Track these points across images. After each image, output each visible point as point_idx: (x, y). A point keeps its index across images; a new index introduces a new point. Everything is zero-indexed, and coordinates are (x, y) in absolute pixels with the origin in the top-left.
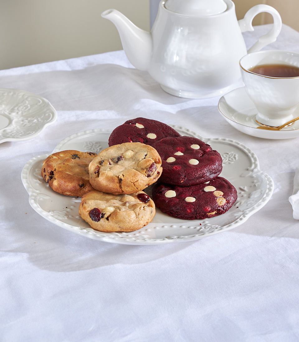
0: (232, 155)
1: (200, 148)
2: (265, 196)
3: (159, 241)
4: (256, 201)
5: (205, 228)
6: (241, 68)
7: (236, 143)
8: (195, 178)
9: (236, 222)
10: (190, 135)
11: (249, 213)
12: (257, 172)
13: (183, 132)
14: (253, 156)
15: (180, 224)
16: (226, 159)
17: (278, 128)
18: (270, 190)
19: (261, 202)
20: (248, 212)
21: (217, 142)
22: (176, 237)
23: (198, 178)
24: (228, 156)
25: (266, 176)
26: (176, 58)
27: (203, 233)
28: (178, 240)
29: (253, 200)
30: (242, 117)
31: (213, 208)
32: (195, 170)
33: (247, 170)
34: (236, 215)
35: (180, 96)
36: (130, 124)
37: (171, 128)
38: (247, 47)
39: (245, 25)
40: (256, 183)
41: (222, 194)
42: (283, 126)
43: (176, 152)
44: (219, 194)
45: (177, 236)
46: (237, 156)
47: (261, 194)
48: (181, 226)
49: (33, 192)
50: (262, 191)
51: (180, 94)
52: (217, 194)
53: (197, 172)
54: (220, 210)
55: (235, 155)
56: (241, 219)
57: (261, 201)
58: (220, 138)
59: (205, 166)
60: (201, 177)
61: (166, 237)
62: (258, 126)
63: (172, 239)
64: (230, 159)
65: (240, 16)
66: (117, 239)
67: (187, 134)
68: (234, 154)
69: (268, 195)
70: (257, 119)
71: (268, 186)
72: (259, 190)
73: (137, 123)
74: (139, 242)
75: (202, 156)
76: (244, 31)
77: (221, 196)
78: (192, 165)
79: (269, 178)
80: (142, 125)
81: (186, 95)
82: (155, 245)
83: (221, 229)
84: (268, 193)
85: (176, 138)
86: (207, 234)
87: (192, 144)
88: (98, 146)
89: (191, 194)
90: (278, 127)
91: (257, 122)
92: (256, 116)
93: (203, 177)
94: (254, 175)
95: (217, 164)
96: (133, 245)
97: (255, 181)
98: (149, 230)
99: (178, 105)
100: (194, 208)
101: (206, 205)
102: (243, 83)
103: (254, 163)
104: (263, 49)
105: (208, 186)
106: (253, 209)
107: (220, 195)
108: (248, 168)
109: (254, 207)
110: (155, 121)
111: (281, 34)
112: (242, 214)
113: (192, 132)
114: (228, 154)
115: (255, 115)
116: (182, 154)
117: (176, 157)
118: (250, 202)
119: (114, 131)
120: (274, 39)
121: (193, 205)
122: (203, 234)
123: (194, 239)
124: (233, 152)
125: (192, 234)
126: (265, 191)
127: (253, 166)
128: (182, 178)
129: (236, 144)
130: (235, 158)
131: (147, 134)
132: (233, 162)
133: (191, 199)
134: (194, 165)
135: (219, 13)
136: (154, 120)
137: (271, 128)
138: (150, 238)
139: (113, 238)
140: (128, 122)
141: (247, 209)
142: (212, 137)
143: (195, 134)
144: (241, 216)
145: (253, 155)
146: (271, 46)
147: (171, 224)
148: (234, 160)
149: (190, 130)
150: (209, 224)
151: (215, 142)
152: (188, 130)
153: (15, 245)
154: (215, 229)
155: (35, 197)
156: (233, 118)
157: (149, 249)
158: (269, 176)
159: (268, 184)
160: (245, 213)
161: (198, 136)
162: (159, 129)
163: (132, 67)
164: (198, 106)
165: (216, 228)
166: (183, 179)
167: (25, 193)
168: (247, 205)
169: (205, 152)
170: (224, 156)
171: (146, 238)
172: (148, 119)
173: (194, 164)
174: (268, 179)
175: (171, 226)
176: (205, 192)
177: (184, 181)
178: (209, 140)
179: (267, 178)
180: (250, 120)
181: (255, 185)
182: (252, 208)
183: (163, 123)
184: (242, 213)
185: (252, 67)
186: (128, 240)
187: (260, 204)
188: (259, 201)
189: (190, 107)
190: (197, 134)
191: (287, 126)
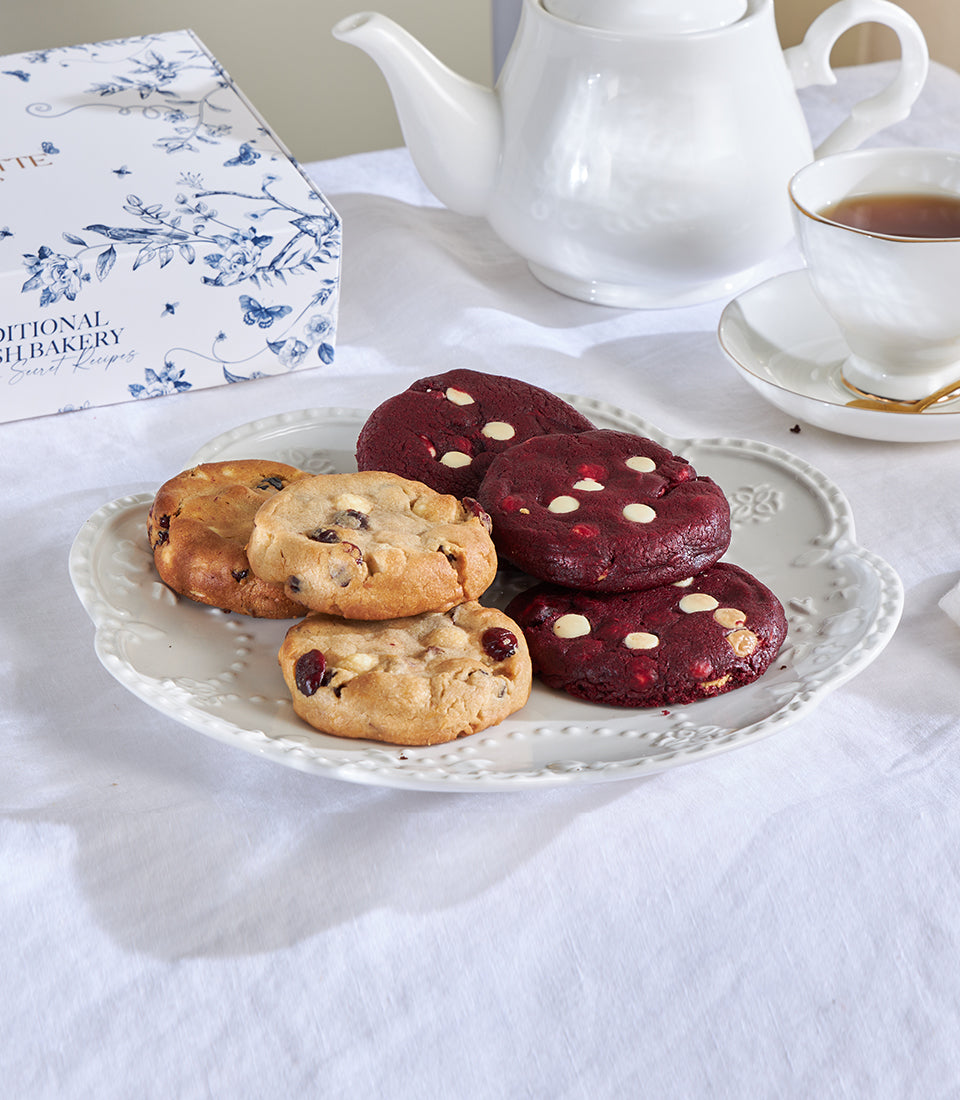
0: (766, 494)
1: (657, 468)
2: (874, 629)
3: (523, 780)
4: (844, 647)
5: (676, 735)
6: (795, 207)
7: (778, 453)
8: (644, 567)
9: (780, 718)
10: (625, 427)
11: (821, 685)
12: (847, 552)
13: (603, 419)
14: (833, 499)
15: (595, 724)
16: (746, 509)
17: (918, 406)
18: (890, 610)
19: (859, 651)
20: (818, 683)
21: (712, 450)
22: (579, 765)
23: (652, 568)
24: (751, 496)
25: (877, 564)
26: (577, 175)
27: (669, 752)
28: (586, 777)
29: (834, 644)
30: (797, 368)
31: (721, 667)
32: (645, 539)
33: (816, 543)
34: (776, 692)
35: (592, 299)
36: (429, 391)
37: (562, 402)
38: (814, 136)
39: (806, 64)
40: (846, 586)
41: (743, 617)
42: (932, 400)
43: (579, 480)
44: (731, 618)
45: (581, 760)
46: (780, 499)
47: (862, 622)
48: (596, 731)
49: (110, 616)
50: (863, 612)
51: (593, 291)
52: (724, 619)
53: (653, 548)
54: (740, 670)
55: (774, 495)
56: (795, 707)
57: (860, 646)
58: (726, 439)
59: (678, 529)
60: (664, 565)
61: (548, 767)
62: (850, 399)
63: (568, 771)
64: (758, 508)
65: (791, 35)
66: (385, 771)
67: (616, 424)
68: (770, 492)
69: (883, 626)
70: (847, 375)
71: (884, 598)
72: (854, 612)
73: (450, 386)
74: (459, 781)
75: (666, 494)
76: (802, 85)
77: (741, 625)
78: (634, 523)
79: (888, 570)
80: (469, 393)
81: (613, 295)
82: (509, 794)
83: (729, 740)
84: (884, 619)
85: (577, 437)
86: (682, 756)
87: (630, 455)
88: (322, 465)
89: (642, 624)
90: (918, 401)
91: (846, 385)
92: (844, 366)
93: (669, 563)
94: (839, 562)
95: (714, 522)
96: (439, 793)
97: (842, 580)
98: (492, 743)
99: (584, 328)
100: (658, 670)
101: (698, 658)
102: (802, 256)
103: (839, 521)
104: (864, 146)
105: (689, 593)
106: (835, 674)
107: (737, 623)
108: (819, 537)
109: (837, 668)
110: (509, 379)
111: (927, 95)
112: (799, 691)
113: (633, 419)
114: (750, 490)
115: (843, 362)
116: (599, 487)
117: (579, 495)
118: (823, 650)
119: (374, 416)
120: (902, 112)
121: (654, 659)
122: (671, 757)
123: (637, 772)
124: (767, 484)
125: (632, 756)
126: (876, 613)
127: (834, 532)
128: (602, 567)
129: (779, 460)
130: (775, 504)
131: (484, 426)
132: (767, 519)
133: (643, 641)
134: (642, 525)
135: (723, 24)
136: (505, 378)
137: (893, 405)
138: (494, 771)
139: (374, 770)
140: (420, 386)
141: (816, 672)
142: (699, 435)
143: (641, 424)
144: (795, 695)
145: (833, 493)
146: (892, 133)
147: (565, 724)
148: (771, 510)
149: (627, 412)
150: (689, 724)
151: (708, 452)
152: (618, 413)
153: (49, 793)
154: (709, 738)
155: (117, 631)
156: (768, 371)
157: (490, 807)
158: (887, 565)
159: (885, 591)
160: (809, 686)
161: (654, 432)
162: (522, 408)
163: (435, 203)
164: (653, 332)
165: (714, 736)
166: (605, 568)
167: (81, 617)
168: (815, 661)
169: (673, 484)
170: (739, 497)
171: (481, 770)
172: (487, 376)
173: (642, 521)
174: (885, 574)
175: (565, 730)
176: (685, 613)
177: (609, 577)
178: (689, 443)
179: (881, 571)
180: (823, 378)
181: (841, 595)
182: (831, 668)
183: (536, 388)
184: (797, 686)
185: (829, 203)
186: (421, 775)
187: (857, 655)
188: (855, 645)
189: (625, 334)
190: (650, 425)
191: (945, 398)
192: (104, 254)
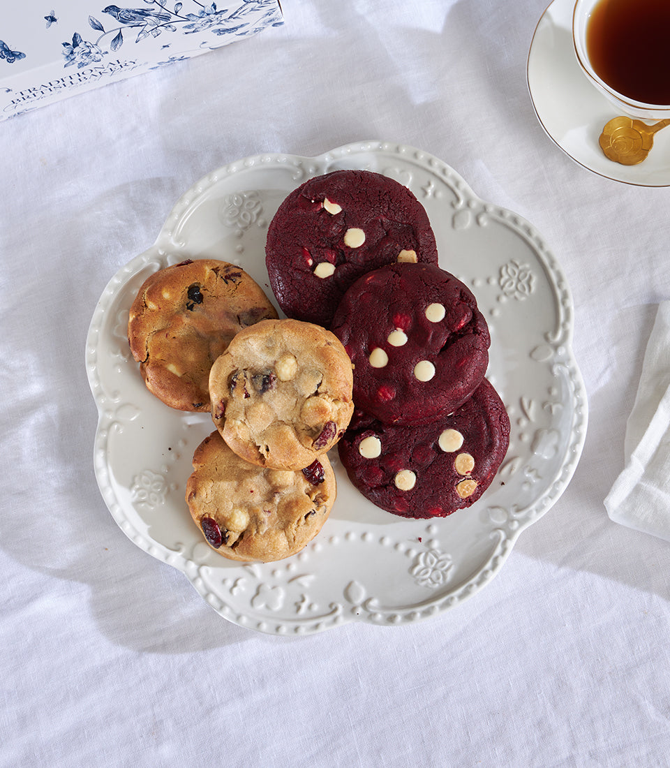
0: (526, 275)
1: (445, 316)
7: (537, 240)
14: (564, 302)
16: (512, 284)
21: (499, 221)
24: (517, 272)
33: (547, 339)
36: (313, 202)
41: (472, 465)
44: (464, 468)
46: (533, 283)
52: (460, 468)
53: (427, 409)
55: (530, 277)
58: (508, 213)
59: (445, 394)
60: (434, 415)
64: (519, 286)
68: (529, 273)
77: (469, 474)
87: (430, 303)
88: (254, 205)
89: (410, 461)
97: (555, 392)
98: (319, 548)
101: (434, 505)
103: (564, 325)
105: (448, 428)
107: (467, 472)
108: (550, 335)
114: (517, 266)
117: (389, 352)
121: (408, 501)
127: (559, 335)
130: (530, 287)
131: (346, 232)
148: (527, 291)
151: (496, 222)
162: (372, 216)
170: (509, 271)
176: (439, 452)
181: (551, 410)
192: (115, 40)
